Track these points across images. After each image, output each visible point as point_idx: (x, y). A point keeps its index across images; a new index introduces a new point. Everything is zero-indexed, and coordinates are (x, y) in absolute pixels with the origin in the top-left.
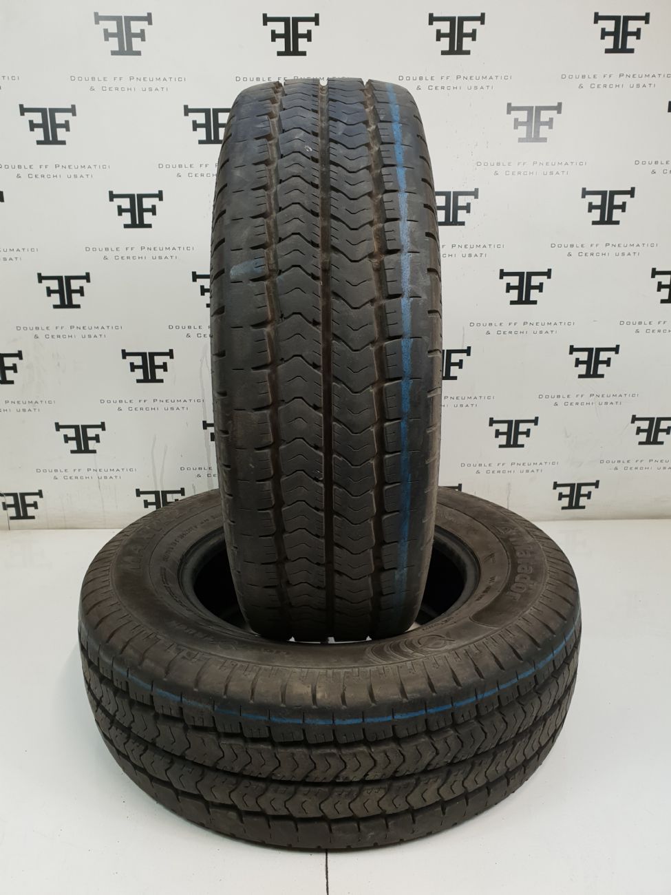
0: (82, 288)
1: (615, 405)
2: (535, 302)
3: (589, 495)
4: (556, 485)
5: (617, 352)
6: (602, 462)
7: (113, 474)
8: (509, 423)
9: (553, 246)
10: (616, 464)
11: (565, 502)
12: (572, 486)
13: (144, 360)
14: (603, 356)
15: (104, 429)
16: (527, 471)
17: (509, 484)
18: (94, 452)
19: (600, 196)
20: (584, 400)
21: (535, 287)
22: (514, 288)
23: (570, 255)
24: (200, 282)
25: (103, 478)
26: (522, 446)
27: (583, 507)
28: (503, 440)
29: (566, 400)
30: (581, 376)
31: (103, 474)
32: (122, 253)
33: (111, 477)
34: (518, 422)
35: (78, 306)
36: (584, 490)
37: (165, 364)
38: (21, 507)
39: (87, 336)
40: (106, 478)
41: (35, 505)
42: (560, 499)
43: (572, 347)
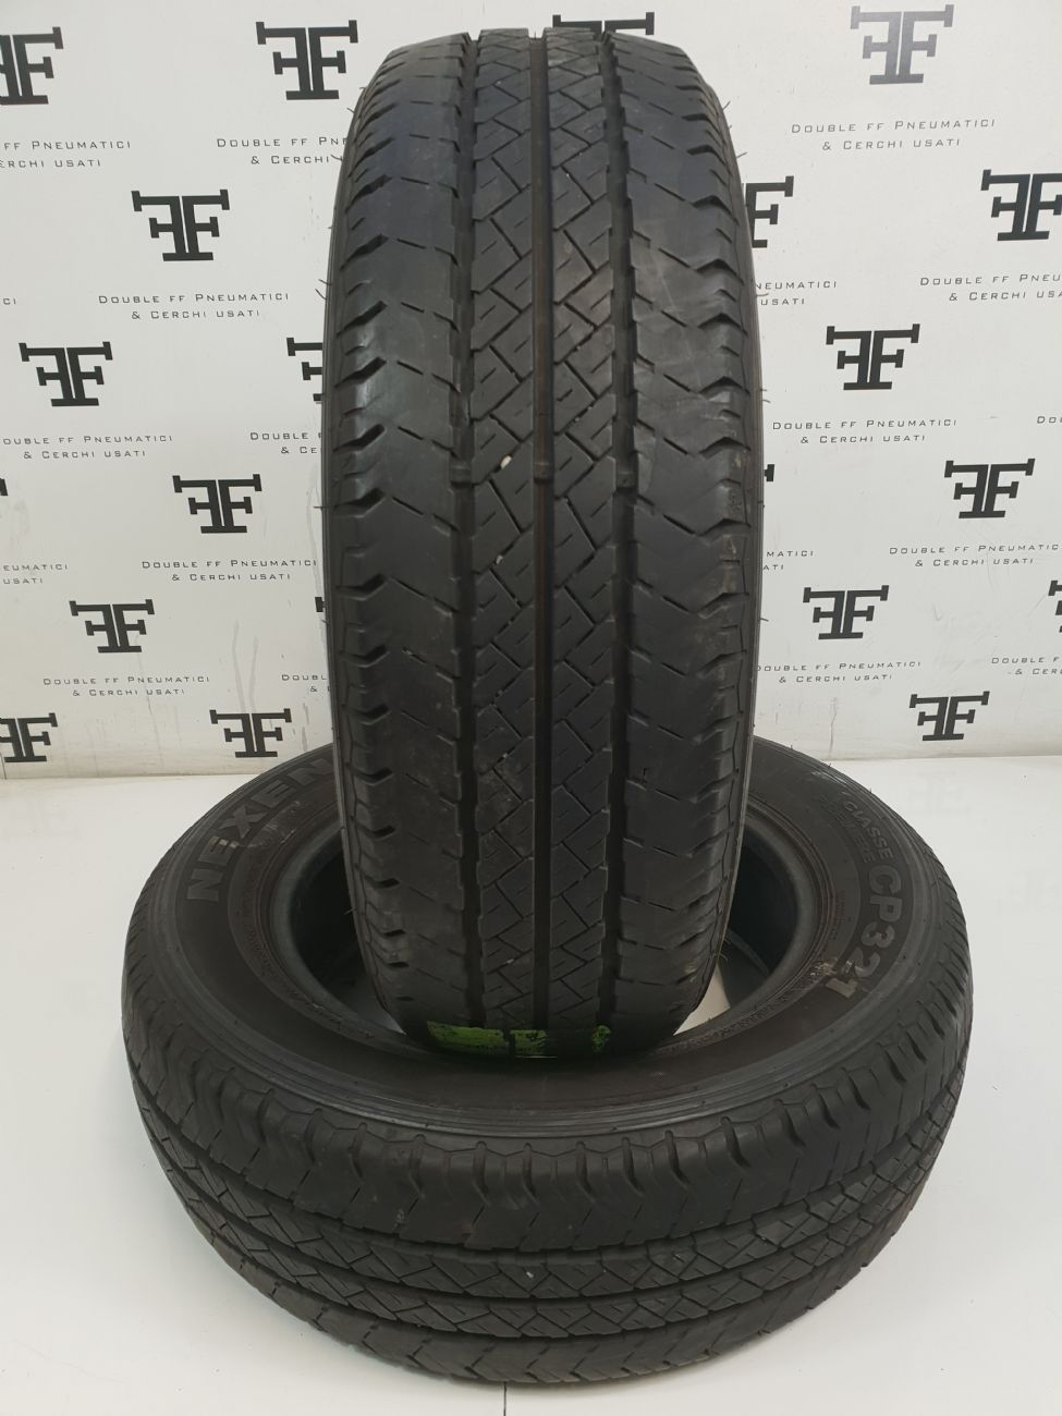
0: (98, 369)
1: (1021, 563)
2: (888, 386)
3: (970, 717)
4: (915, 701)
5: (1029, 473)
6: (994, 661)
7: (171, 686)
8: (838, 595)
9: (924, 282)
10: (1020, 665)
11: (930, 727)
12: (942, 701)
13: (212, 494)
14: (1005, 479)
15: (151, 612)
16: (867, 678)
17: (835, 699)
18: (137, 649)
19: (1016, 185)
20: (971, 555)
21: (889, 359)
22: (852, 360)
23: (953, 298)
24: (302, 356)
25: (154, 692)
26: (859, 635)
27: (960, 737)
28: (826, 625)
29: (937, 555)
30: (963, 515)
31: (154, 687)
32: (164, 305)
33: (168, 692)
34: (854, 595)
35: (94, 402)
36: (963, 708)
37: (248, 500)
38: (24, 741)
39: (113, 455)
40: (159, 692)
41: (45, 738)
42: (920, 723)
43: (949, 464)
